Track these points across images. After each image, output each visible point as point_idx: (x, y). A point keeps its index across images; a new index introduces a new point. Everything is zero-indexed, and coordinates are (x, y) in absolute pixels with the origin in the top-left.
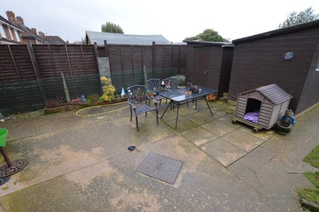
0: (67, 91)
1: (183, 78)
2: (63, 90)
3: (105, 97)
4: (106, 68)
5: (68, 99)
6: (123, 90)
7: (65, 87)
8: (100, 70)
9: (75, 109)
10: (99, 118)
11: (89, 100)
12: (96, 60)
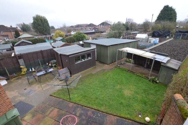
0: (8, 73)
1: (55, 61)
2: (6, 73)
3: (23, 73)
4: (23, 62)
5: (9, 75)
6: (30, 69)
7: (7, 71)
8: (20, 63)
9: (12, 78)
10: (19, 81)
11: (17, 75)
12: (18, 60)
